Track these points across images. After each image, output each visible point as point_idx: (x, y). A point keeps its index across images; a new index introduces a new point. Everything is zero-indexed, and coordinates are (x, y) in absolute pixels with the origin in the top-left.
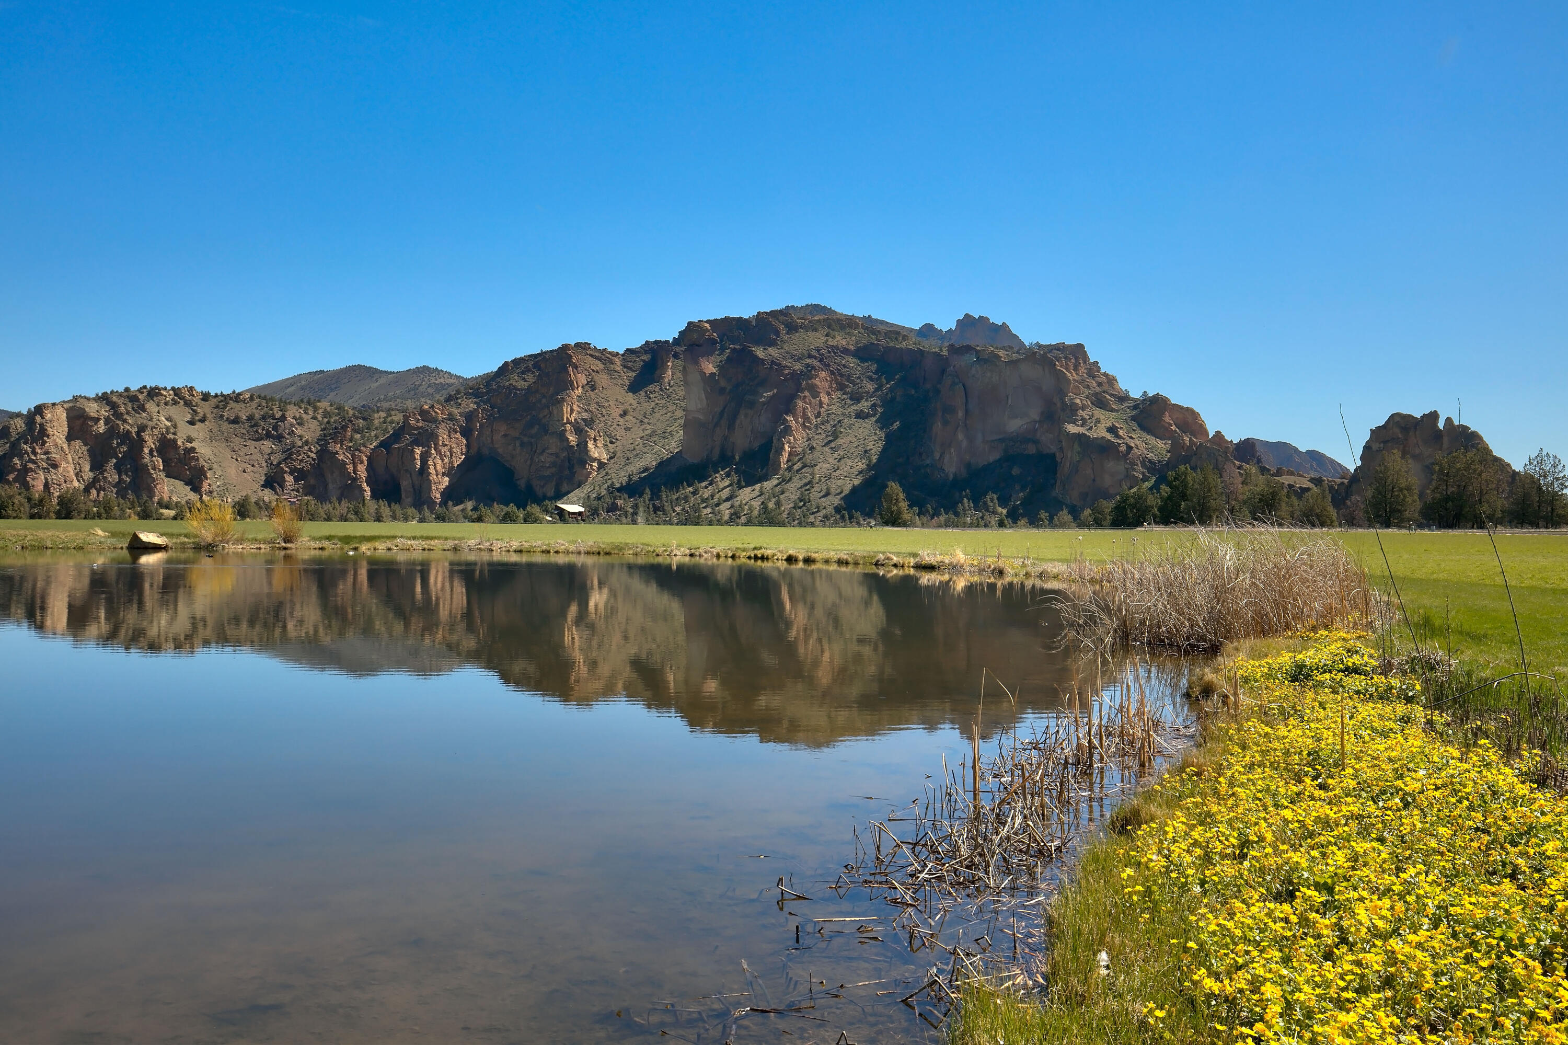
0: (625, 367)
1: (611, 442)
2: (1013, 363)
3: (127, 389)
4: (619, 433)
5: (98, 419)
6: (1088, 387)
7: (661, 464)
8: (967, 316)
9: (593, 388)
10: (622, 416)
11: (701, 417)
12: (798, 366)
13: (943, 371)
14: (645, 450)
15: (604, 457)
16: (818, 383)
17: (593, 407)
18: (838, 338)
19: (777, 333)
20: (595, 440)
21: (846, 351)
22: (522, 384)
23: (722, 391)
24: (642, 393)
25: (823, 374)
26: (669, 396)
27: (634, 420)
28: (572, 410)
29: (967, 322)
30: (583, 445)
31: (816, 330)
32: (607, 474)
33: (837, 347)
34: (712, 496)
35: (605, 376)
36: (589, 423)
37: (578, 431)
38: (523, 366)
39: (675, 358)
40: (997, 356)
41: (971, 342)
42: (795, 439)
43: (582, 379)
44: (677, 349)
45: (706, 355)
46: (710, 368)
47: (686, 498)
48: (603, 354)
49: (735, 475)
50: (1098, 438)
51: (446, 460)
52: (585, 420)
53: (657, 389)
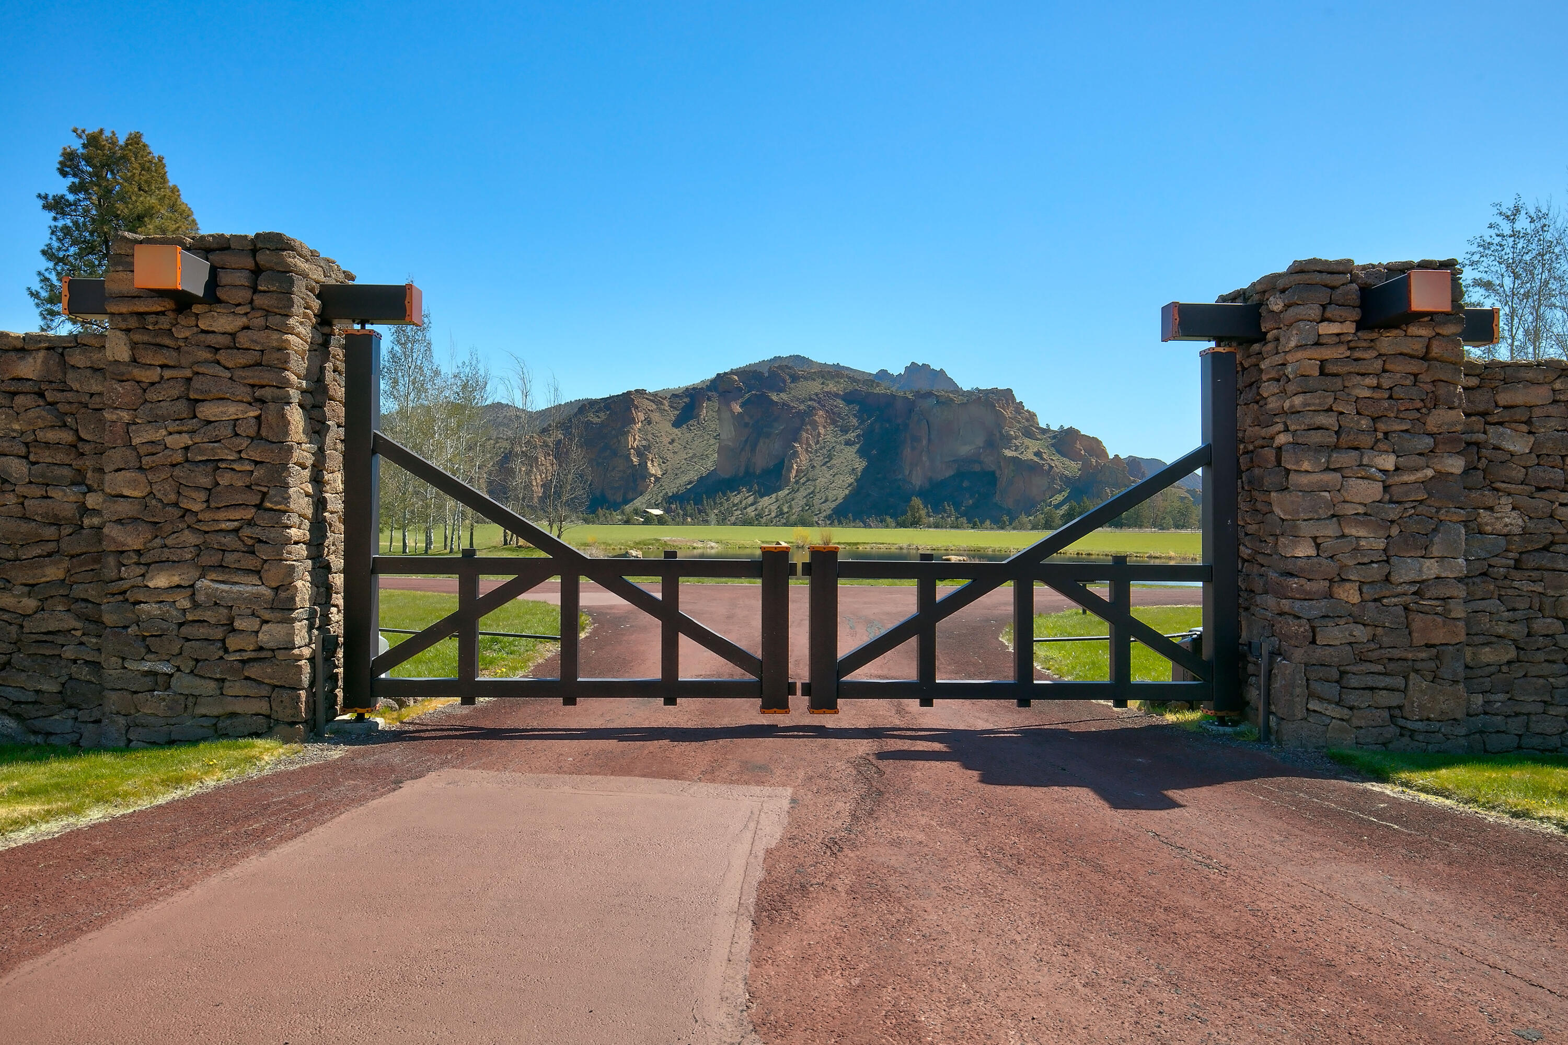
0: (671, 407)
1: (664, 463)
2: (963, 404)
4: (669, 456)
6: (1019, 422)
7: (701, 479)
8: (913, 364)
9: (649, 423)
10: (670, 443)
11: (731, 444)
12: (802, 407)
13: (911, 411)
14: (688, 468)
15: (659, 474)
16: (818, 419)
17: (650, 437)
18: (831, 386)
19: (784, 381)
20: (652, 461)
21: (837, 395)
22: (596, 420)
23: (746, 425)
24: (685, 426)
25: (821, 413)
26: (704, 428)
27: (680, 446)
28: (635, 439)
29: (913, 369)
30: (643, 465)
31: (814, 380)
32: (661, 485)
33: (830, 393)
34: (741, 502)
35: (658, 414)
36: (647, 448)
37: (640, 453)
38: (597, 407)
39: (709, 399)
40: (952, 400)
41: (924, 386)
42: (800, 460)
43: (641, 416)
44: (710, 394)
45: (735, 400)
46: (737, 409)
47: (721, 504)
48: (656, 398)
49: (756, 487)
50: (1027, 460)
51: (543, 476)
52: (644, 447)
53: (696, 423)
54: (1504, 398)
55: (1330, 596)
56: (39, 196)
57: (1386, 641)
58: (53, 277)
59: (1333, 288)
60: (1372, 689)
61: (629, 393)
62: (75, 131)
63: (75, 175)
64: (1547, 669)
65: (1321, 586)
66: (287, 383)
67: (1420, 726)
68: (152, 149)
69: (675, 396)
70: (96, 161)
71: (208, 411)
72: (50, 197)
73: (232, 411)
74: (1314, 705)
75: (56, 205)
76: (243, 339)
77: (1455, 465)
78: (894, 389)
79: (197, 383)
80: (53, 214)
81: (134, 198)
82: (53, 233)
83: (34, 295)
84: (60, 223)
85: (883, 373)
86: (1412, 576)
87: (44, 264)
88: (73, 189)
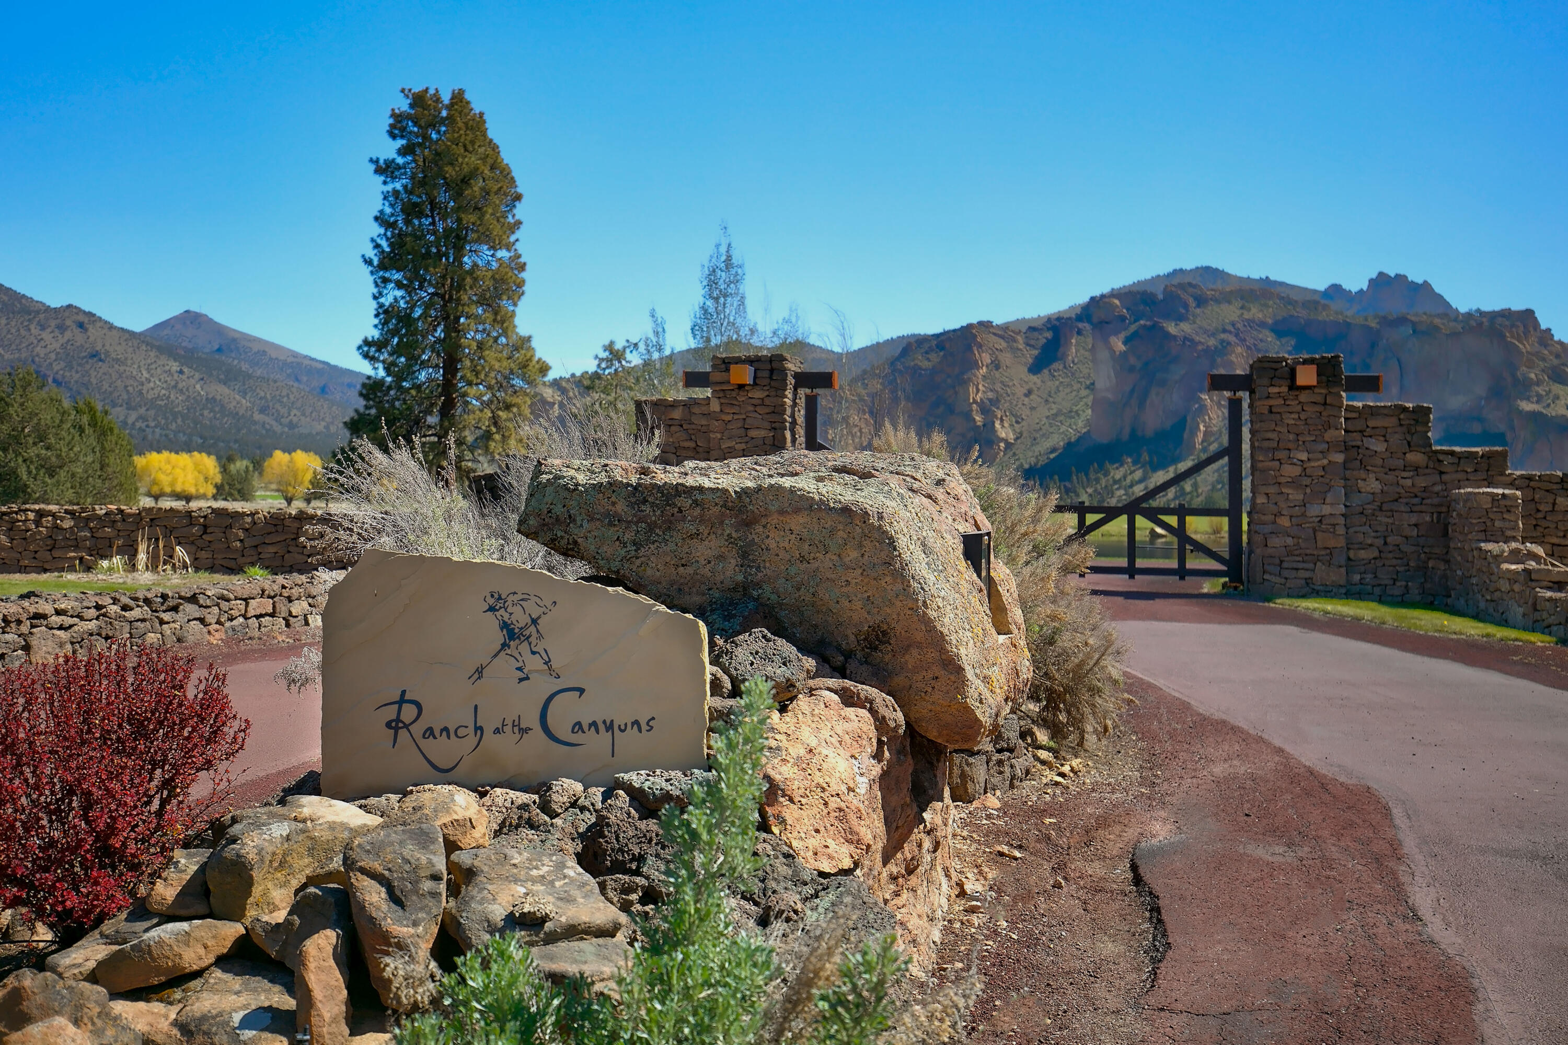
0: (1028, 345)
1: (1017, 422)
2: (1455, 335)
3: (573, 375)
4: (1025, 412)
5: (554, 404)
6: (1544, 360)
7: (1069, 445)
8: (1381, 274)
9: (997, 367)
10: (1026, 395)
11: (1110, 396)
12: (1212, 342)
13: (1373, 345)
14: (1051, 430)
15: (1011, 437)
16: (1234, 360)
17: (998, 387)
18: (1254, 310)
19: (1186, 306)
20: (1002, 420)
21: (1263, 324)
22: (925, 364)
23: (1132, 369)
24: (1046, 371)
25: (1239, 350)
26: (1073, 374)
27: (1039, 400)
28: (978, 390)
29: (1381, 282)
30: (989, 426)
31: (1229, 302)
32: (1014, 454)
33: (1253, 321)
34: (1125, 477)
35: (1008, 355)
36: (995, 402)
37: (985, 410)
38: (926, 346)
39: (1079, 333)
40: (1437, 328)
41: (1395, 306)
42: (1210, 418)
43: (987, 358)
44: (1080, 325)
45: (1116, 333)
46: (1119, 345)
47: (1097, 480)
48: (1006, 332)
49: (1145, 457)
50: (1557, 416)
51: (857, 440)
52: (990, 400)
53: (1061, 367)
54: (1371, 423)
55: (1274, 522)
56: (371, 160)
57: (1303, 545)
58: (384, 244)
59: (1276, 370)
60: (1297, 569)
61: (970, 326)
62: (403, 91)
63: (402, 137)
64: (1394, 562)
65: (1271, 518)
66: (785, 421)
67: (1321, 588)
68: (473, 105)
69: (1032, 328)
70: (423, 123)
71: (752, 433)
72: (381, 162)
73: (763, 433)
74: (1266, 577)
75: (386, 169)
76: (767, 401)
77: (1339, 458)
78: (1349, 313)
79: (748, 421)
80: (382, 178)
81: (460, 160)
82: (385, 198)
83: (368, 262)
84: (389, 187)
85: (1336, 289)
86: (1317, 513)
87: (377, 230)
88: (402, 152)
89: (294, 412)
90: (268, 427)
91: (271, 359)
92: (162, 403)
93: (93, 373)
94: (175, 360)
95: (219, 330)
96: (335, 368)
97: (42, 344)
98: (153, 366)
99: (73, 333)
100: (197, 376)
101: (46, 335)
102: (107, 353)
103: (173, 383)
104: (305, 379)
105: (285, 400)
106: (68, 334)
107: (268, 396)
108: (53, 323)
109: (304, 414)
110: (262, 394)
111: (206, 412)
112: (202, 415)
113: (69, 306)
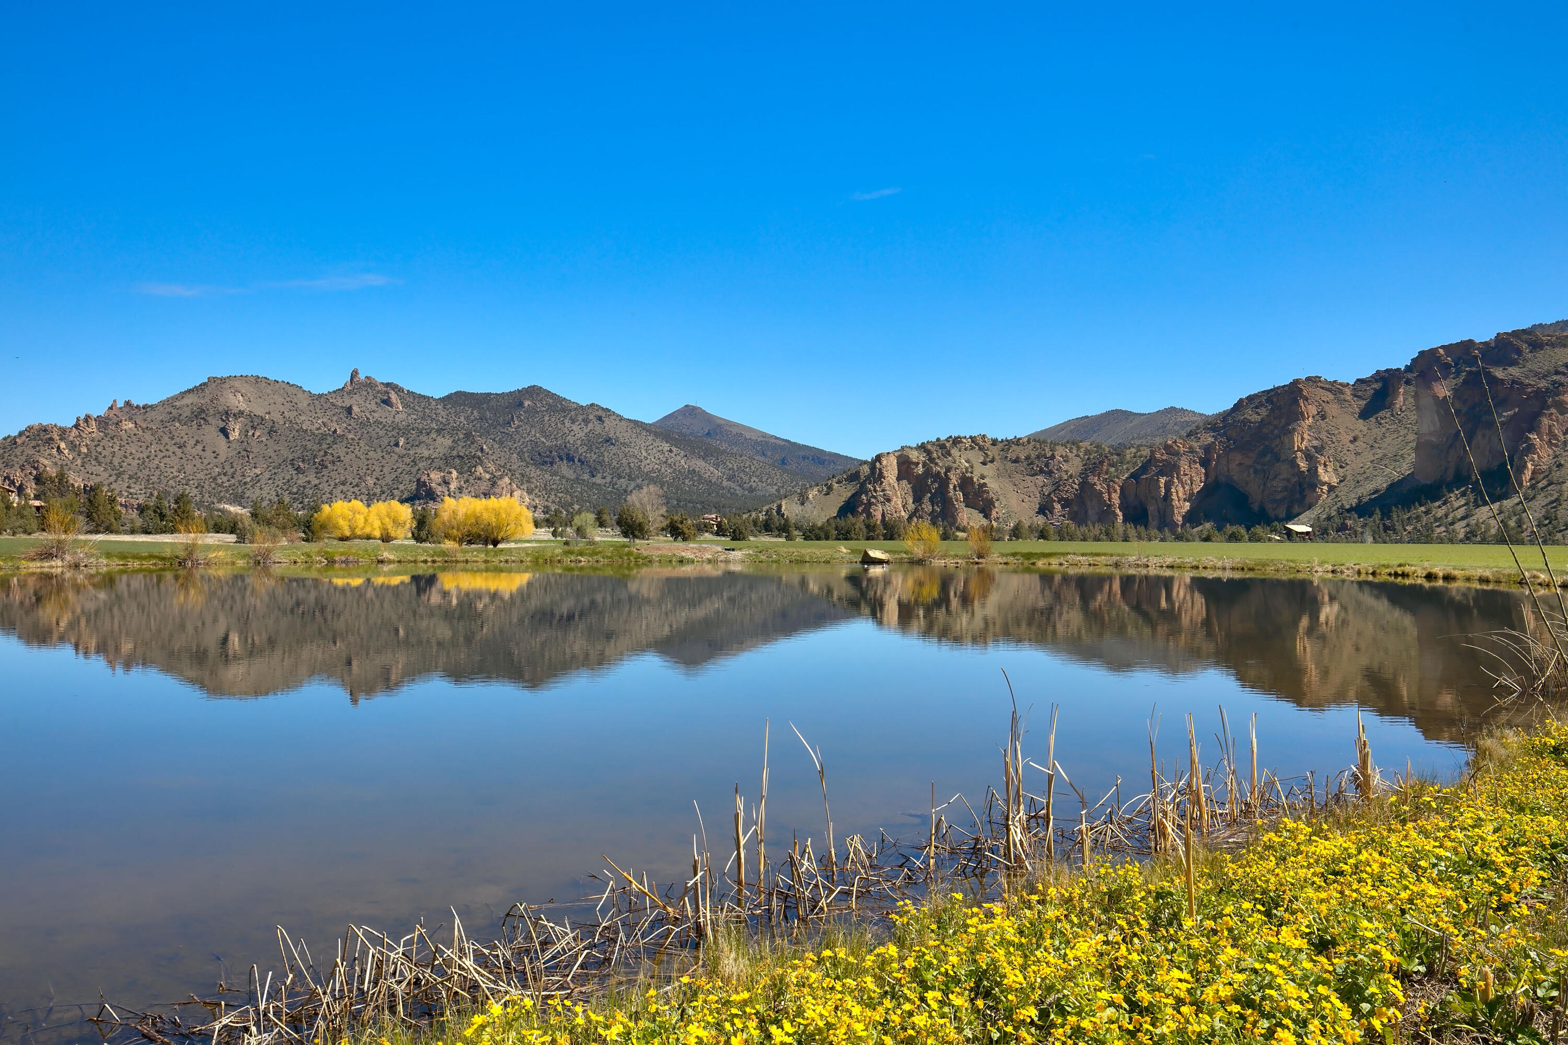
0: (1355, 396)
1: (1341, 467)
3: (938, 440)
4: (1350, 458)
5: (918, 463)
7: (1392, 486)
9: (1324, 418)
10: (1352, 442)
11: (1434, 439)
12: (1543, 384)
14: (1376, 473)
15: (1334, 481)
17: (1323, 435)
19: (1519, 352)
20: (1325, 465)
22: (1255, 418)
24: (1373, 419)
26: (1400, 421)
27: (1365, 446)
28: (1303, 439)
30: (1313, 471)
32: (1337, 496)
34: (1446, 516)
35: (1335, 406)
36: (1320, 450)
37: (1309, 457)
38: (1257, 401)
39: (1408, 384)
42: (1539, 457)
43: (1313, 410)
44: (1410, 376)
45: (1442, 381)
47: (1418, 517)
49: (1472, 494)
51: (1187, 488)
52: (1315, 447)
53: (1388, 415)
61: (1297, 382)
89: (754, 479)
90: (732, 491)
91: (746, 439)
92: (655, 475)
93: (606, 454)
94: (667, 442)
95: (709, 418)
96: (795, 444)
97: (573, 433)
98: (651, 447)
99: (594, 425)
100: (683, 453)
101: (575, 427)
102: (617, 440)
103: (664, 460)
104: (769, 454)
105: (747, 470)
106: (590, 426)
107: (735, 468)
108: (580, 418)
109: (761, 481)
110: (731, 466)
111: (687, 481)
112: (684, 483)
113: (592, 405)
